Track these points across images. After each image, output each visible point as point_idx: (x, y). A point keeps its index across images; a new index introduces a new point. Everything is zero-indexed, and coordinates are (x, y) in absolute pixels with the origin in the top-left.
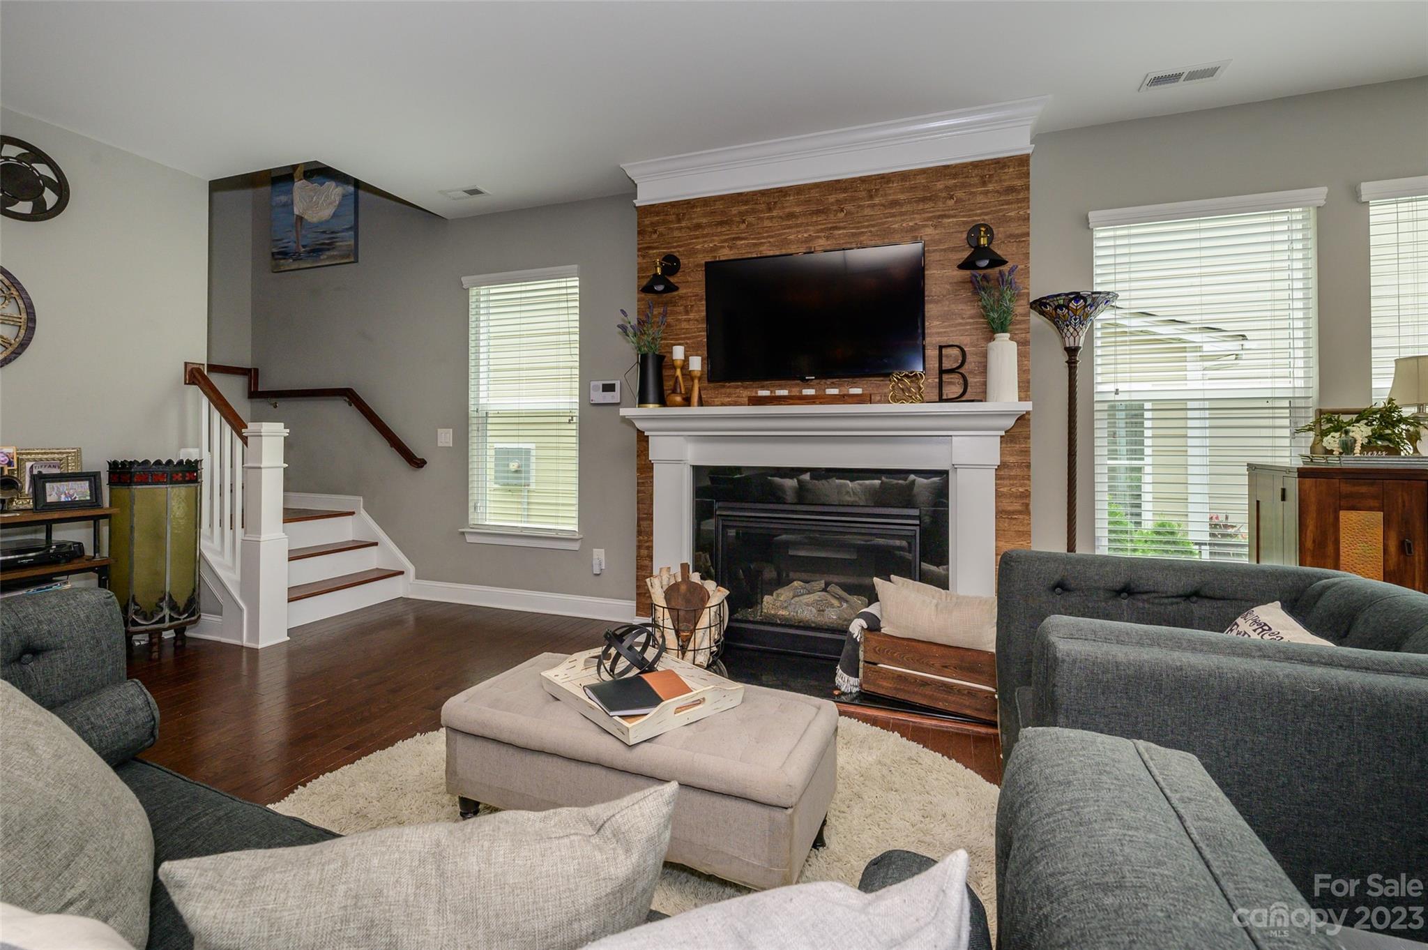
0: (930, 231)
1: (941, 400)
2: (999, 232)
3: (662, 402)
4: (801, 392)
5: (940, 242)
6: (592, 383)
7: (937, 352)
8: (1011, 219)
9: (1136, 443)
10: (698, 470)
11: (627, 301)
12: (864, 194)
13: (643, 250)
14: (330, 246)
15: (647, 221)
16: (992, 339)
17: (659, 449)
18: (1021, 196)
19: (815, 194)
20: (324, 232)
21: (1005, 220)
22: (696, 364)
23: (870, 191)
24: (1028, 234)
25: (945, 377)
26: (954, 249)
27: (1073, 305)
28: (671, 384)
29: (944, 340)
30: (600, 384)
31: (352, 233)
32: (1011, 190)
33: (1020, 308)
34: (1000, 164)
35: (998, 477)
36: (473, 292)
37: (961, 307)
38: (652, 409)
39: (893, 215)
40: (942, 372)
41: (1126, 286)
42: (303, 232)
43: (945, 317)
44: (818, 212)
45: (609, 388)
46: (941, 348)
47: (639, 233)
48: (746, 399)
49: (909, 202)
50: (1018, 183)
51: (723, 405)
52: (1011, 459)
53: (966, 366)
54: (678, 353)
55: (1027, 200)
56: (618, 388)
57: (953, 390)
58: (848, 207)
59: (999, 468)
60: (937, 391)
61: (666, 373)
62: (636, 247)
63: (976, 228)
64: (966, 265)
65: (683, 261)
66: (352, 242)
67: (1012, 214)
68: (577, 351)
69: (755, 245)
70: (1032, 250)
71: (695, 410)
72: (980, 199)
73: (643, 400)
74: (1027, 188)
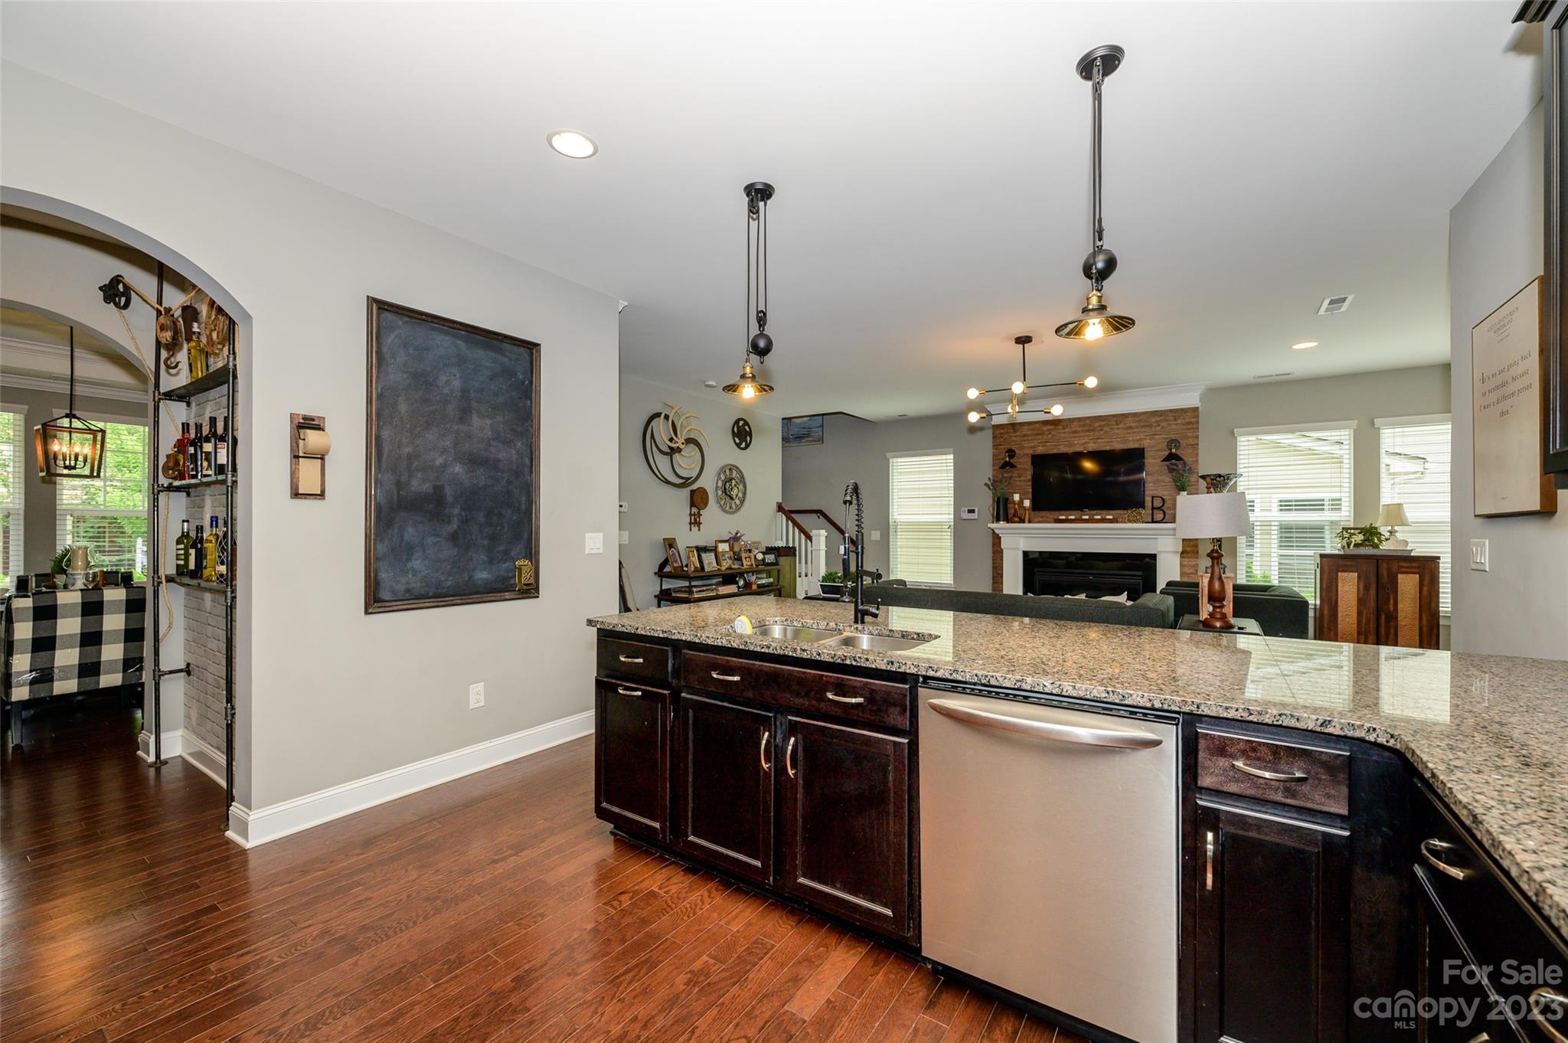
0: (1148, 441)
1: (1153, 522)
2: (1183, 443)
3: (1008, 520)
4: (1081, 517)
5: (1153, 446)
6: (962, 509)
7: (1151, 499)
8: (1189, 437)
9: (1250, 542)
10: (1026, 554)
11: (986, 471)
12: (1114, 423)
13: (995, 446)
14: (808, 435)
15: (998, 432)
16: (1179, 494)
17: (1005, 543)
18: (1195, 426)
19: (1088, 422)
20: (804, 428)
21: (1187, 437)
22: (1027, 503)
23: (1116, 421)
24: (1198, 444)
25: (1155, 511)
26: (1160, 450)
27: (1218, 479)
28: (1012, 511)
29: (1155, 493)
30: (966, 509)
31: (821, 429)
32: (1189, 423)
33: (1193, 479)
34: (1184, 411)
35: (1181, 557)
36: (891, 460)
37: (1163, 477)
38: (1002, 524)
39: (1129, 433)
40: (1153, 508)
41: (1246, 470)
42: (792, 427)
43: (1156, 482)
44: (1089, 431)
45: (971, 511)
46: (1153, 497)
47: (993, 438)
48: (1052, 520)
49: (1137, 427)
50: (1193, 420)
51: (1039, 522)
52: (1189, 549)
53: (1166, 505)
54: (1017, 497)
55: (1198, 428)
56: (976, 511)
57: (1159, 516)
58: (1106, 429)
59: (1182, 553)
60: (1150, 516)
61: (1009, 506)
62: (991, 444)
63: (1173, 441)
64: (1167, 459)
65: (1017, 452)
66: (821, 434)
67: (1191, 434)
68: (952, 492)
69: (1056, 445)
70: (1200, 451)
71: (1027, 525)
72: (1174, 427)
73: (998, 520)
74: (1198, 422)
